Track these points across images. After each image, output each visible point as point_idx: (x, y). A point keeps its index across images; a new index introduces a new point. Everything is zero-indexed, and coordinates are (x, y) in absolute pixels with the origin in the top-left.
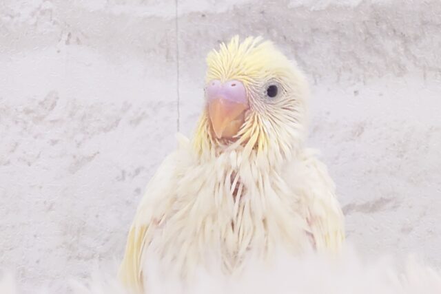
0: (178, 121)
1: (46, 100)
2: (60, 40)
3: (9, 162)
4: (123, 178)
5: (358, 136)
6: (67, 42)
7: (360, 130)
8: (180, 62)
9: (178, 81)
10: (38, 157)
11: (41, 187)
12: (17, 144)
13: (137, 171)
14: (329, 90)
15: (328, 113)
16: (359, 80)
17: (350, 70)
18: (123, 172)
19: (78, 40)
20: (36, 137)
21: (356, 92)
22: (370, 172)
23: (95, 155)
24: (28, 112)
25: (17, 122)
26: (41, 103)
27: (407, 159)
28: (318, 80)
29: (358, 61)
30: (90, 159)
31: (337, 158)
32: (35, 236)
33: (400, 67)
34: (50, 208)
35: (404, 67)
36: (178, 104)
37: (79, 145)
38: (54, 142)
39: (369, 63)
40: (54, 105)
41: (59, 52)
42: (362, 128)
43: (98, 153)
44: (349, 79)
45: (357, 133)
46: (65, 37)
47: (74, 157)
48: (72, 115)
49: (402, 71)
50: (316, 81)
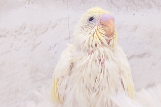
0: (69, 24)
1: (22, 26)
2: (26, 3)
3: (10, 51)
4: (51, 49)
5: (135, 30)
6: (29, 4)
7: (136, 28)
8: (68, 2)
9: (68, 10)
10: (21, 47)
11: (22, 58)
12: (13, 44)
13: (55, 45)
14: (124, 13)
15: (124, 22)
16: (135, 10)
17: (131, 6)
18: (50, 47)
19: (32, 2)
20: (19, 40)
21: (134, 14)
22: (140, 43)
23: (40, 43)
24: (16, 32)
25: (12, 36)
26: (21, 28)
27: (153, 38)
28: (120, 9)
29: (134, 3)
30: (38, 44)
31: (128, 38)
32: (21, 76)
33: (150, 5)
34: (26, 65)
35: (151, 5)
36: (68, 18)
37: (34, 40)
38: (26, 41)
39: (138, 4)
40: (25, 28)
41: (26, 8)
42: (137, 28)
43: (41, 42)
44: (131, 9)
45: (135, 29)
46: (28, 2)
47: (33, 45)
48: (31, 30)
49: (150, 7)
50: (119, 10)
